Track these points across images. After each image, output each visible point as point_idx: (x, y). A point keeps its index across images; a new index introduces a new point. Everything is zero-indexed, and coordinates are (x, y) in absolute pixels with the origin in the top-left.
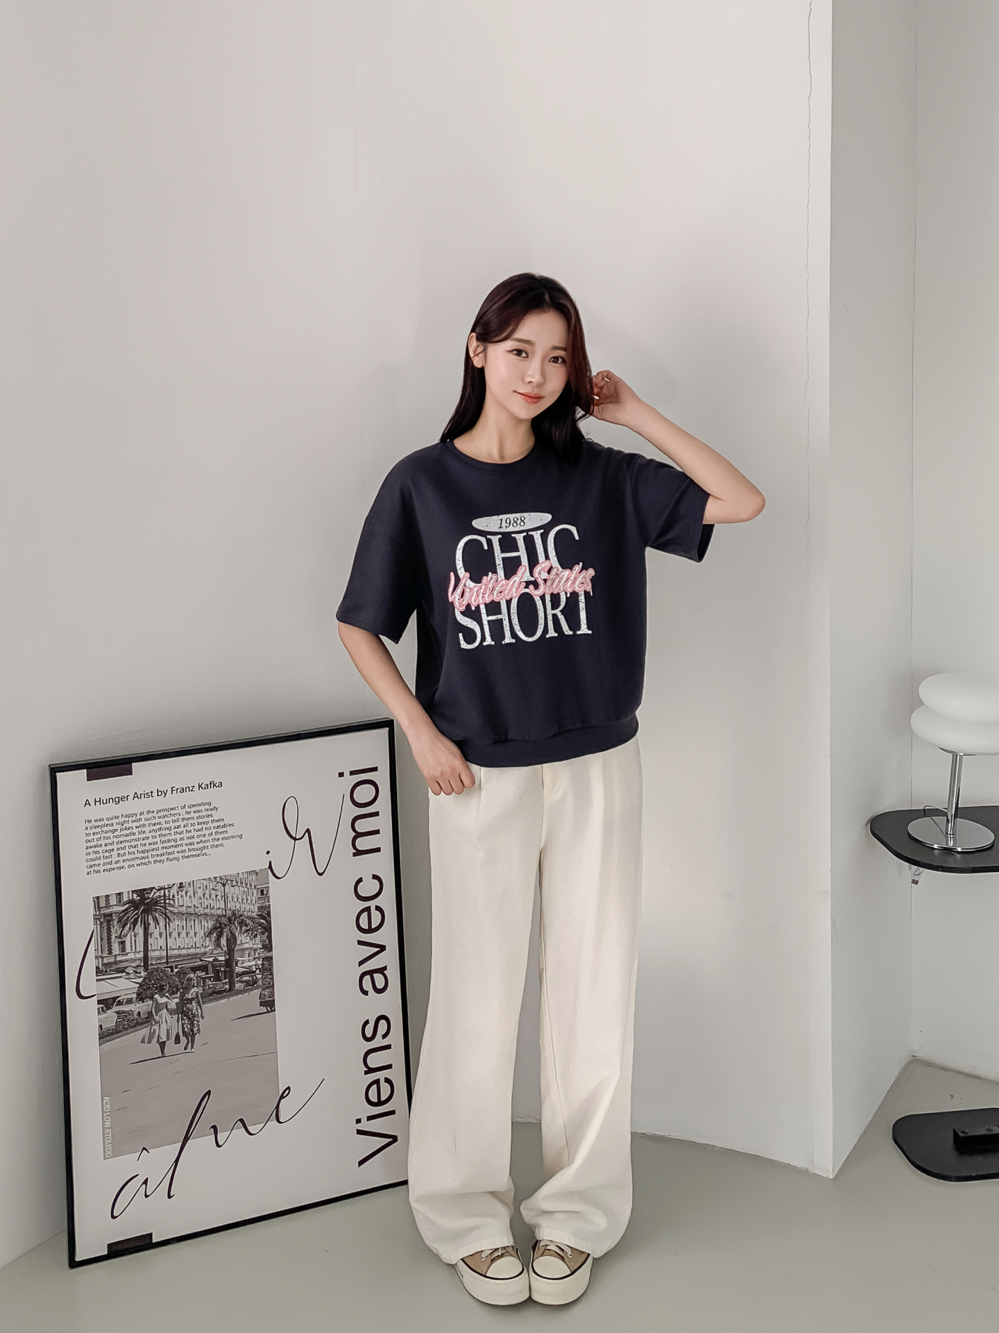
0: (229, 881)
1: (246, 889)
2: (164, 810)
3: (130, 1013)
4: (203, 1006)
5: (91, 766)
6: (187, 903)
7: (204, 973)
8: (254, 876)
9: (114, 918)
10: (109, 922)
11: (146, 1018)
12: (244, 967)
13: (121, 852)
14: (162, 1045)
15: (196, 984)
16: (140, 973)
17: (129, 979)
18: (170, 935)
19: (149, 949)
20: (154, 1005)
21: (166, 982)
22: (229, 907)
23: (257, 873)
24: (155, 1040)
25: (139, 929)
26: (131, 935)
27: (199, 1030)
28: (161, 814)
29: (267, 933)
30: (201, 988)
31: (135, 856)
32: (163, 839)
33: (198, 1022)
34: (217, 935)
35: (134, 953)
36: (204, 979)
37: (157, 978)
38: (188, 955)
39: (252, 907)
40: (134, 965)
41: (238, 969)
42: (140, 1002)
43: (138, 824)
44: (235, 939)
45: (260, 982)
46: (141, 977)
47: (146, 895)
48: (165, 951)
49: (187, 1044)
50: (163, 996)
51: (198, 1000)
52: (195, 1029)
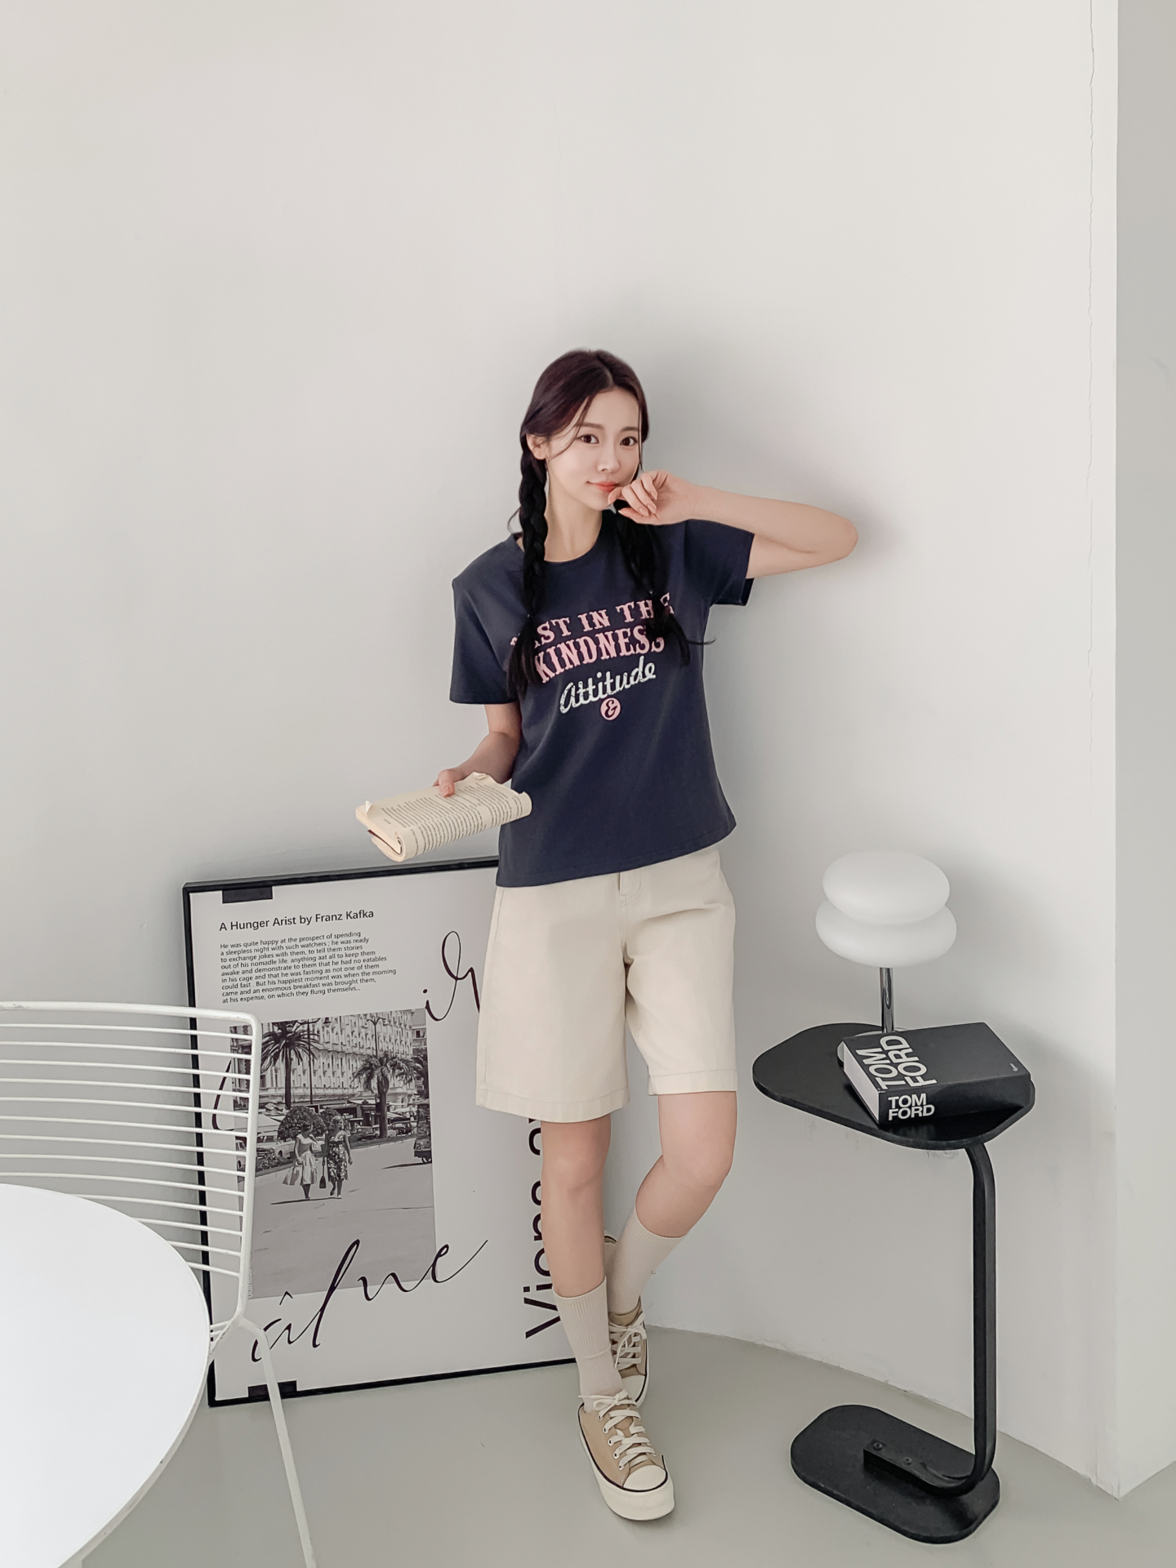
0: (381, 1020)
1: (400, 1030)
2: (309, 938)
3: (271, 1152)
4: (351, 1151)
5: (226, 887)
6: (333, 1040)
7: (352, 1116)
8: (409, 1016)
12: (396, 1113)
13: (261, 981)
14: (306, 1188)
15: (343, 1128)
16: (282, 1110)
17: (269, 1115)
18: (315, 1072)
19: (292, 1086)
20: (298, 1144)
22: (380, 1047)
23: (413, 1013)
24: (298, 1181)
25: (281, 1064)
26: (271, 1071)
27: (346, 1176)
28: (303, 943)
29: (423, 1079)
30: (349, 1132)
31: (273, 986)
32: (307, 969)
33: (345, 1167)
35: (275, 1089)
37: (300, 1117)
38: (334, 1095)
39: (406, 1050)
40: (275, 1101)
41: (390, 1115)
42: (282, 1141)
43: (279, 952)
44: (387, 1082)
45: (415, 1130)
46: (282, 1115)
47: (288, 1029)
48: (309, 1090)
49: (334, 1189)
50: (306, 1136)
51: (346, 1144)
52: (343, 1174)
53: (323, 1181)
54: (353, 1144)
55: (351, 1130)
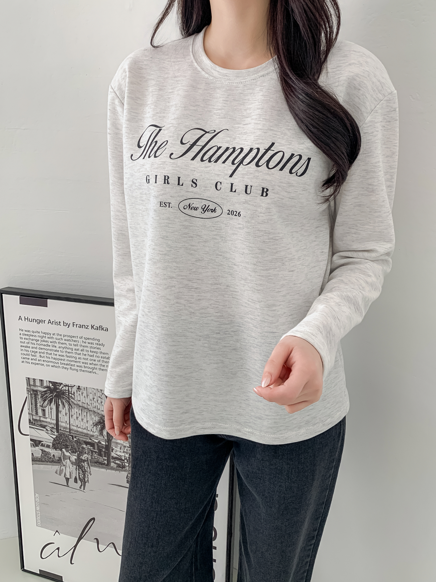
2: (69, 336)
3: (48, 453)
4: (91, 468)
5: (21, 294)
6: (82, 400)
7: (92, 448)
9: (39, 393)
10: (36, 395)
11: (58, 460)
12: (117, 455)
13: (42, 355)
14: (67, 480)
15: (87, 453)
16: (54, 432)
17: (48, 433)
18: (72, 416)
19: (59, 420)
20: (62, 455)
21: (69, 444)
24: (63, 475)
25: (53, 406)
26: (48, 408)
27: (88, 480)
28: (66, 338)
30: (90, 456)
31: (49, 360)
32: (68, 355)
33: (88, 476)
34: (101, 427)
35: (50, 419)
36: (92, 452)
37: (64, 439)
38: (82, 433)
40: (50, 426)
41: (113, 454)
42: (54, 450)
43: (52, 340)
46: (54, 435)
47: (57, 386)
48: (69, 425)
49: (81, 486)
50: (67, 451)
51: (88, 462)
52: (86, 479)
53: (76, 479)
54: (92, 464)
55: (92, 456)
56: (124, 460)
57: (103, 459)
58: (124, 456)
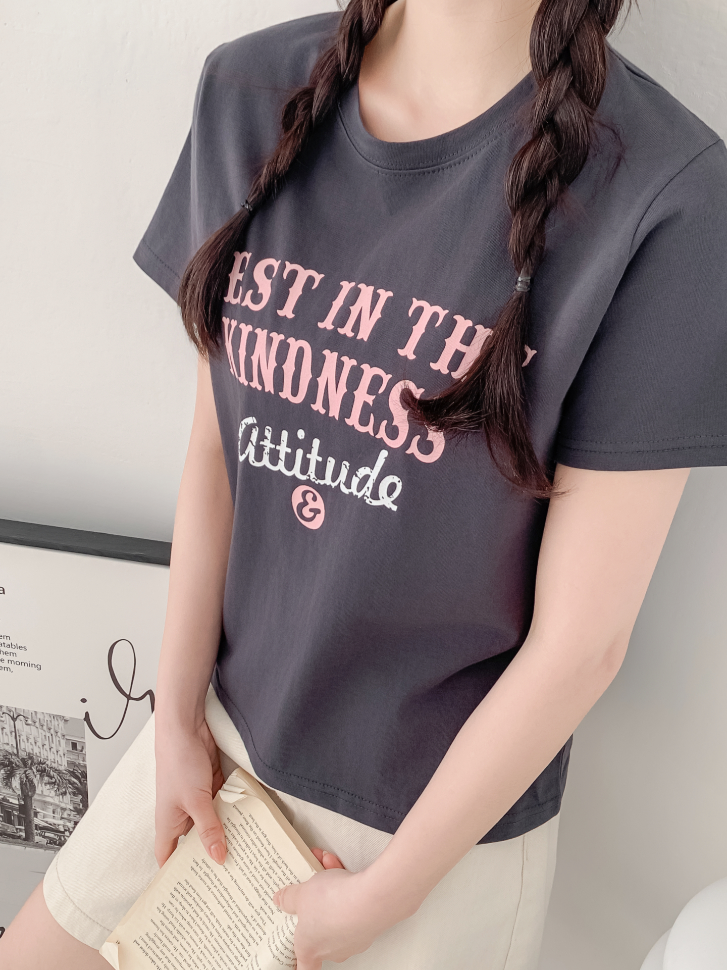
0: (21, 717)
1: (48, 735)
8: (62, 723)
12: (47, 822)
22: (23, 747)
23: (66, 721)
34: (6, 773)
39: (58, 758)
41: (37, 821)
44: (33, 788)
56: (63, 833)
57: (17, 829)
58: (64, 826)
